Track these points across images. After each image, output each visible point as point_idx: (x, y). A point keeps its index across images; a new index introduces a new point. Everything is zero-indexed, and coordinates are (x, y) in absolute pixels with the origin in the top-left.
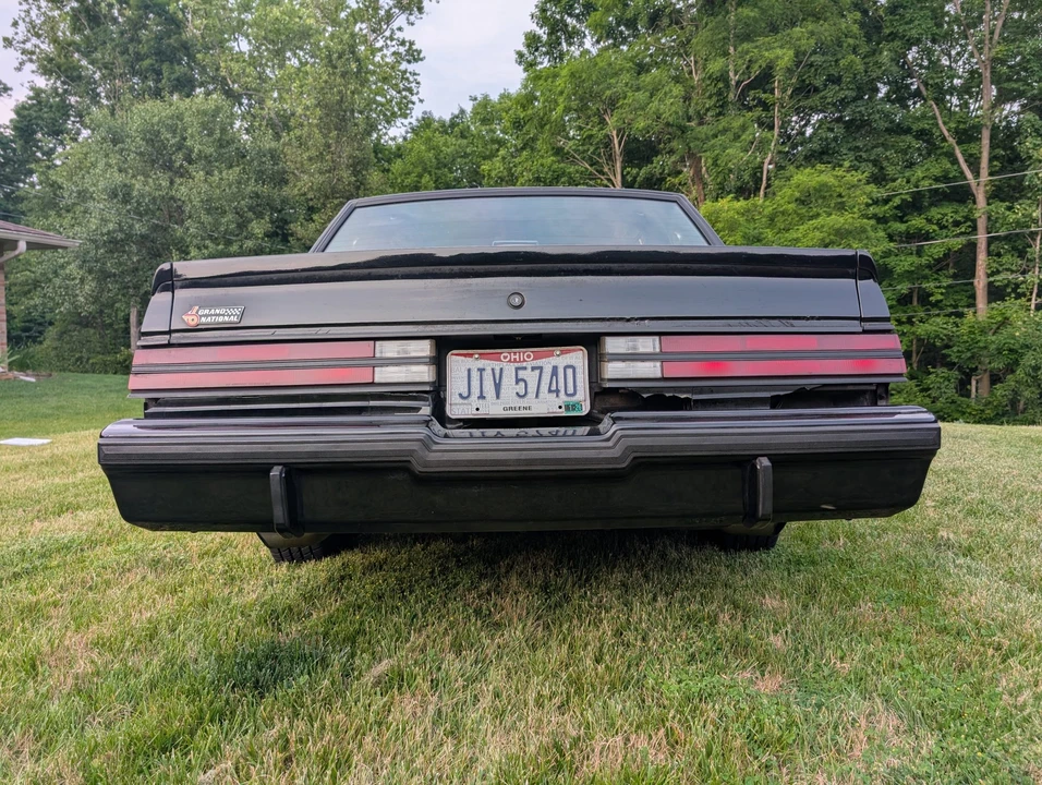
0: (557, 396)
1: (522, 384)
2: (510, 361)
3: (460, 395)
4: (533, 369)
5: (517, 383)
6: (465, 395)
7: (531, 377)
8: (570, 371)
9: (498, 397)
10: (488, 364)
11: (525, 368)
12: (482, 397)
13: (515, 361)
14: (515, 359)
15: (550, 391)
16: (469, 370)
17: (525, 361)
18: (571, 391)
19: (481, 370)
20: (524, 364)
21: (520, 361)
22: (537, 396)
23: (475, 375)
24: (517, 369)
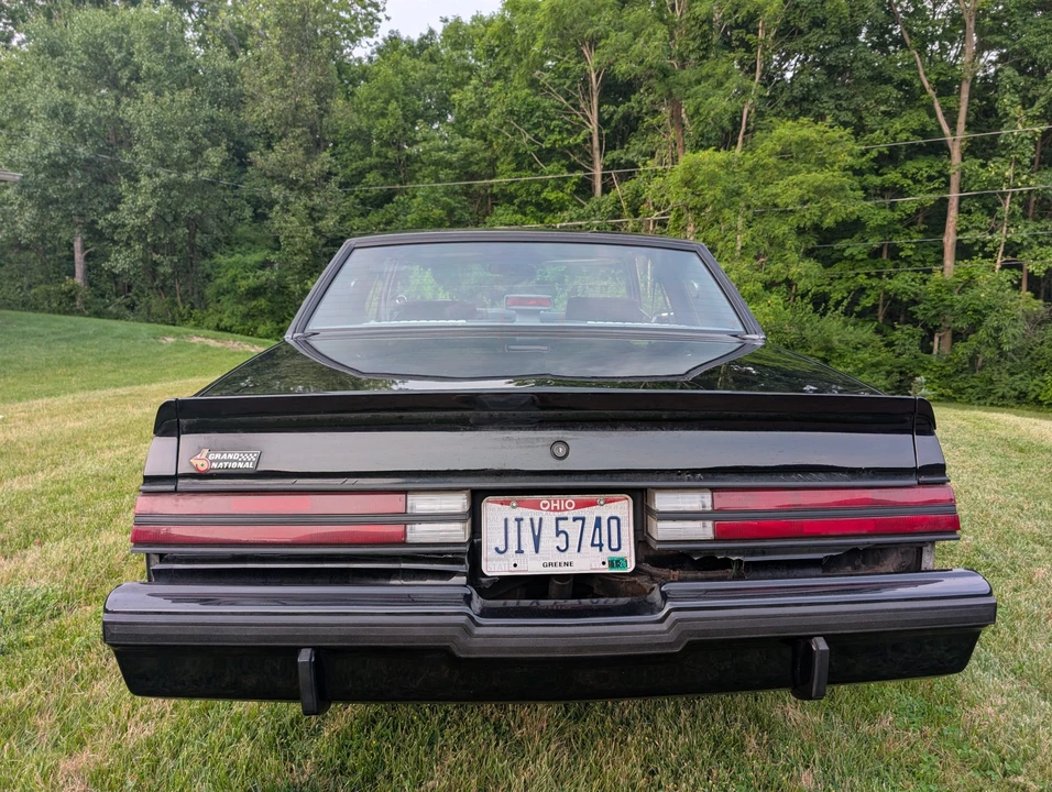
0: (601, 550)
1: (563, 536)
2: (550, 510)
3: (497, 549)
4: (575, 519)
5: (557, 535)
6: (502, 549)
7: (572, 528)
8: (614, 523)
9: (537, 551)
10: (527, 513)
11: (566, 519)
12: (519, 551)
13: (555, 510)
14: (555, 507)
15: (593, 545)
16: (506, 520)
17: (566, 510)
18: (615, 546)
19: (519, 520)
20: (565, 514)
21: (560, 510)
22: (579, 551)
23: (513, 526)
24: (558, 519)
